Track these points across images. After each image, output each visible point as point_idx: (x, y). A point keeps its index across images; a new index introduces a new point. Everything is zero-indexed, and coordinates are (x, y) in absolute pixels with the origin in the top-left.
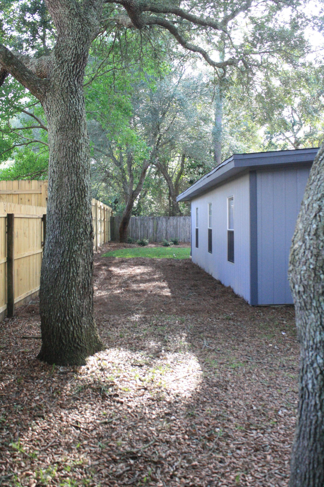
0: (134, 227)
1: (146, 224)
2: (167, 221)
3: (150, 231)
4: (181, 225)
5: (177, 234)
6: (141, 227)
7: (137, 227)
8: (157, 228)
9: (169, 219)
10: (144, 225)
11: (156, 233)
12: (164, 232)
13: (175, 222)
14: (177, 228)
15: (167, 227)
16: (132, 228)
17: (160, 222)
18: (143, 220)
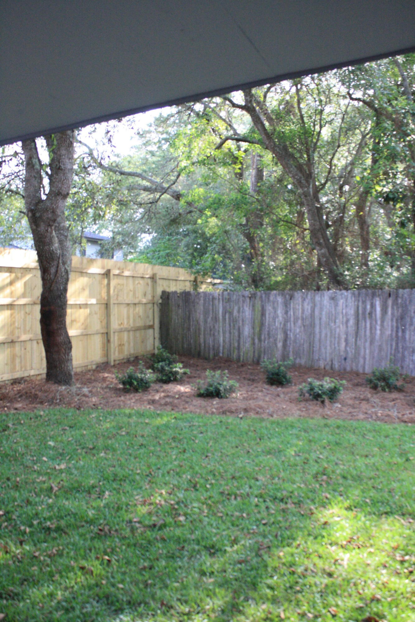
0: (209, 320)
1: (235, 313)
2: (286, 305)
3: (247, 330)
4: (324, 319)
5: (311, 345)
6: (224, 319)
7: (216, 319)
8: (262, 324)
9: (292, 297)
10: (231, 313)
11: (260, 340)
12: (280, 336)
13: (308, 307)
14: (312, 325)
15: (286, 321)
16: (206, 321)
17: (269, 308)
18: (229, 300)
